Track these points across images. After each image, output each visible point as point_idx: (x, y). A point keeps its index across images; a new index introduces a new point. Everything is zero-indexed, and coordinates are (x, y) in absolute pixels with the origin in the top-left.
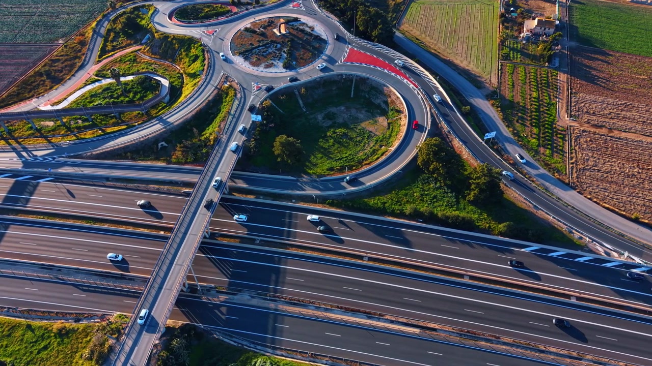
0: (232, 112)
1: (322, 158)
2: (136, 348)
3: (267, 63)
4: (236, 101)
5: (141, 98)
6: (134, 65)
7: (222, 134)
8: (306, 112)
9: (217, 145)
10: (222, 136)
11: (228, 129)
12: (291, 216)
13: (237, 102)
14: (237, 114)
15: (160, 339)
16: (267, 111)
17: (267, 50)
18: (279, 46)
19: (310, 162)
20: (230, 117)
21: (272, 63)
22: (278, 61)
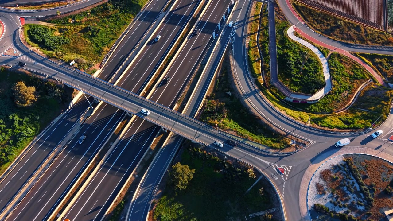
0: (247, 142)
1: (178, 214)
2: (65, 75)
3: (325, 187)
4: (264, 148)
5: (293, 82)
6: (348, 78)
7: (219, 130)
8: (248, 216)
9: (206, 125)
10: (217, 130)
11: (225, 136)
12: (122, 172)
13: (261, 148)
14: (245, 146)
15: (64, 84)
16: (242, 172)
17: (351, 192)
18: (362, 208)
19: (175, 202)
20: (241, 140)
21: (325, 194)
22: (328, 201)
